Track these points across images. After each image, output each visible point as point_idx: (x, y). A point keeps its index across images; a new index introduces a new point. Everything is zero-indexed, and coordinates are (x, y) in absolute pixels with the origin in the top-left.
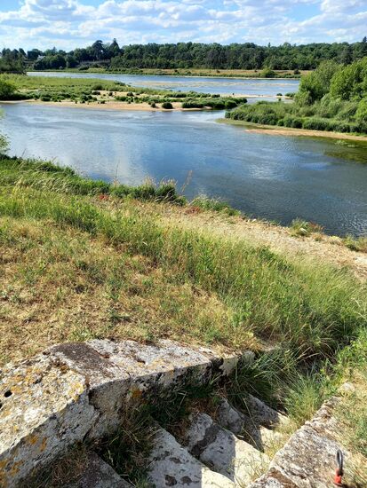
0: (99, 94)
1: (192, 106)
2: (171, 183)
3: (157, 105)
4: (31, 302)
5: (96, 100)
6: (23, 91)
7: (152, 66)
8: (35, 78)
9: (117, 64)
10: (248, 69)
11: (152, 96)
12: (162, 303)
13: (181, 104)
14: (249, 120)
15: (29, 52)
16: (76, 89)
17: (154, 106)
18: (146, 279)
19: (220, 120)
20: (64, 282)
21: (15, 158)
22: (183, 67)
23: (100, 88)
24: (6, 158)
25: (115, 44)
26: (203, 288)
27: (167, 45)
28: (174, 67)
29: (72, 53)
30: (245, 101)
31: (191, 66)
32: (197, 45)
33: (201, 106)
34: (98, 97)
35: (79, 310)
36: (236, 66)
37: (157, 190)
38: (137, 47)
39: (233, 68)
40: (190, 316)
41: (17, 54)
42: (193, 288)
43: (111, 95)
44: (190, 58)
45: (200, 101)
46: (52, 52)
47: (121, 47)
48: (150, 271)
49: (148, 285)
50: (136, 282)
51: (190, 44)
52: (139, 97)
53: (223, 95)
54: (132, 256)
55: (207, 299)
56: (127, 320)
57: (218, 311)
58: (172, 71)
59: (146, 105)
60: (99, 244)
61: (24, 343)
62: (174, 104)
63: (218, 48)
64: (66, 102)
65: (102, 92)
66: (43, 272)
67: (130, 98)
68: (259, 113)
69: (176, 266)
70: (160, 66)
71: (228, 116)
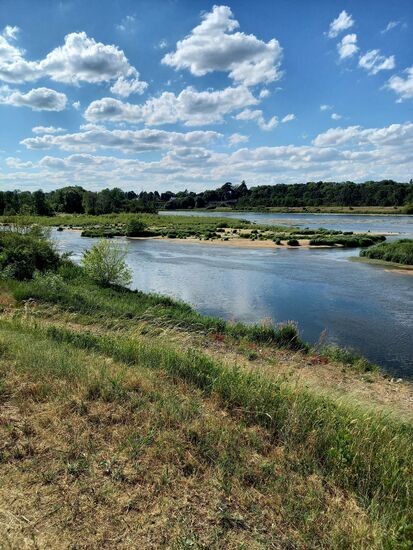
0: (224, 231)
1: (320, 243)
2: (292, 324)
3: (282, 242)
4: (134, 483)
5: (219, 237)
6: (153, 229)
7: (279, 205)
8: (165, 217)
9: (243, 204)
10: (386, 205)
11: (277, 234)
12: (284, 503)
13: (308, 241)
14: (388, 259)
15: (162, 194)
16: (202, 227)
17: (278, 243)
18: (265, 463)
19: (353, 259)
20: (172, 459)
21: (136, 291)
22: (313, 205)
23: (225, 226)
24: (128, 290)
25: (244, 185)
26: (337, 485)
27: (296, 185)
28: (302, 205)
29: (202, 194)
30: (383, 238)
31: (321, 203)
32: (327, 184)
33: (331, 244)
34: (222, 234)
35: (185, 502)
36: (372, 203)
37: (276, 332)
38: (265, 187)
39: (369, 205)
40: (321, 529)
41: (153, 196)
42: (324, 482)
43: (235, 232)
44: (321, 196)
45: (329, 238)
46: (183, 194)
47: (249, 188)
48: (269, 449)
49: (268, 472)
50: (253, 465)
51: (321, 183)
52: (263, 234)
53: (356, 232)
54: (248, 426)
55: (343, 502)
56: (241, 525)
57: (360, 527)
58: (301, 209)
59: (270, 243)
60: (213, 406)
61: (120, 541)
62: (300, 241)
63: (351, 185)
64: (191, 240)
65: (227, 230)
66: (151, 442)
67: (255, 235)
68: (401, 252)
69: (301, 446)
70: (288, 204)
71: (364, 255)
